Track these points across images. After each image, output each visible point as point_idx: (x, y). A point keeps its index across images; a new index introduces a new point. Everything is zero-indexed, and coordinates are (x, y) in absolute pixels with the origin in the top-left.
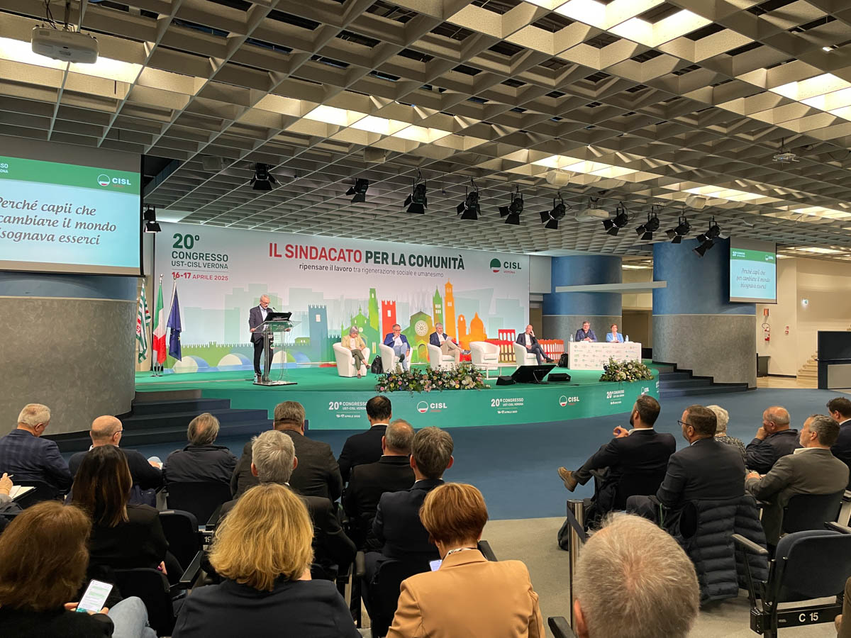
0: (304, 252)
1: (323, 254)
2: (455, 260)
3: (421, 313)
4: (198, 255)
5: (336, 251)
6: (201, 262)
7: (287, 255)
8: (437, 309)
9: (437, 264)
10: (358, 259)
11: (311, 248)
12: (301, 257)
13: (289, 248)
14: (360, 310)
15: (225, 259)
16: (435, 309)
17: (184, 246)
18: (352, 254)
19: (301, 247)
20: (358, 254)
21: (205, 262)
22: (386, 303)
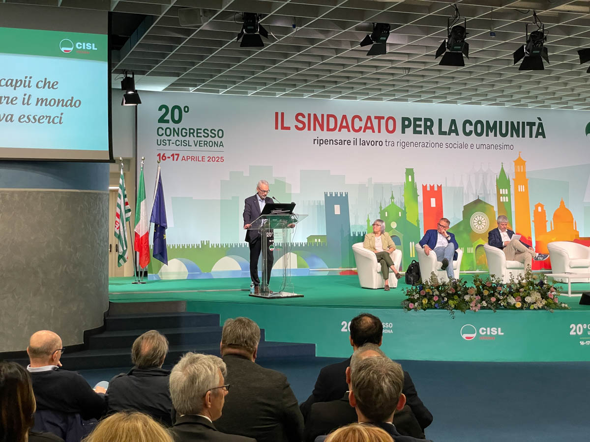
0: (318, 122)
1: (344, 124)
2: (531, 124)
3: (478, 201)
4: (188, 131)
5: (361, 120)
6: (192, 139)
7: (296, 127)
8: (503, 195)
9: (504, 132)
10: (391, 128)
11: (329, 116)
12: (315, 129)
13: (300, 118)
14: (392, 198)
15: (220, 135)
16: (499, 195)
17: (171, 121)
18: (383, 122)
19: (315, 115)
20: (391, 122)
21: (197, 139)
22: (428, 189)
